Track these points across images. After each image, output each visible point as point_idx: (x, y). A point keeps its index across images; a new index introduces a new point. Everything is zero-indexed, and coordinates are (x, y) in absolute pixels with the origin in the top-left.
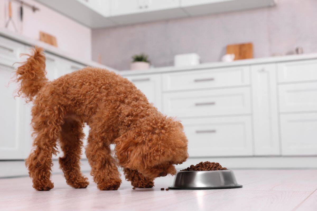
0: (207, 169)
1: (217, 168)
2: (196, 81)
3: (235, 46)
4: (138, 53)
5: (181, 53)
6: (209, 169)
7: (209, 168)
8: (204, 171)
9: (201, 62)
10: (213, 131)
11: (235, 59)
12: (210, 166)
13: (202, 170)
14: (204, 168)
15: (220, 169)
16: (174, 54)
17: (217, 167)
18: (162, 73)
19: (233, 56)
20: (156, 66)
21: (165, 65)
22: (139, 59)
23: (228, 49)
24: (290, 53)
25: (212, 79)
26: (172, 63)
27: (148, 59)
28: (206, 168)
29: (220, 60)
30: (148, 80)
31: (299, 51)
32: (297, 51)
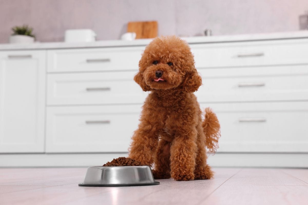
0: (123, 164)
1: (133, 164)
2: (88, 61)
3: (138, 23)
4: (20, 25)
5: (74, 28)
6: (124, 165)
7: (124, 163)
8: (119, 166)
9: (97, 39)
10: (107, 122)
11: (137, 38)
12: (125, 161)
13: (116, 166)
14: (118, 164)
15: (136, 165)
16: (64, 28)
17: (133, 162)
18: (47, 49)
19: (134, 35)
20: (42, 41)
21: (54, 40)
22: (21, 32)
23: (129, 27)
24: (199, 35)
25: (107, 60)
26: (62, 39)
27: (33, 33)
28: (121, 164)
29: (120, 38)
30: (29, 57)
31: (208, 33)
32: (206, 33)
